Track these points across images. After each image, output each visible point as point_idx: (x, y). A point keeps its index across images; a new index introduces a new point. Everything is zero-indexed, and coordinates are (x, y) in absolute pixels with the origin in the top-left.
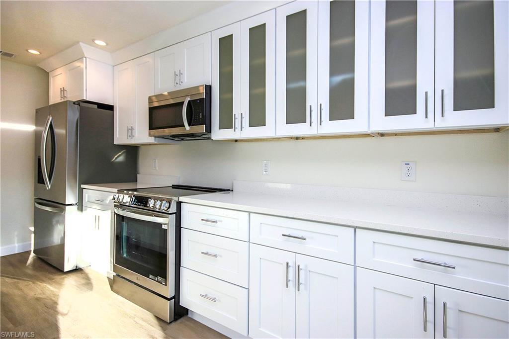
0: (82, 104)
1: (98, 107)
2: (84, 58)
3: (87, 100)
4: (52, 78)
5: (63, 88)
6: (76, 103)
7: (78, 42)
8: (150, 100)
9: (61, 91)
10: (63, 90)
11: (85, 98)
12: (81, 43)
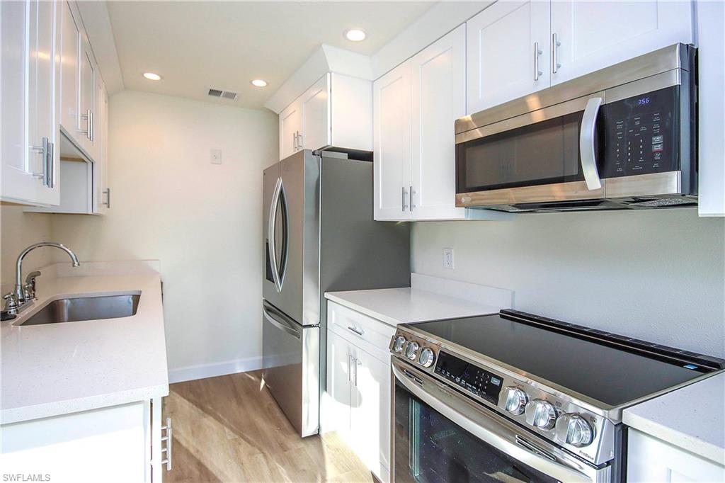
0: (325, 154)
1: (350, 157)
2: (329, 74)
3: (333, 145)
4: (282, 122)
5: (297, 132)
6: (316, 153)
7: (321, 46)
8: (460, 126)
9: (294, 137)
10: (297, 136)
11: (329, 144)
12: (324, 46)
